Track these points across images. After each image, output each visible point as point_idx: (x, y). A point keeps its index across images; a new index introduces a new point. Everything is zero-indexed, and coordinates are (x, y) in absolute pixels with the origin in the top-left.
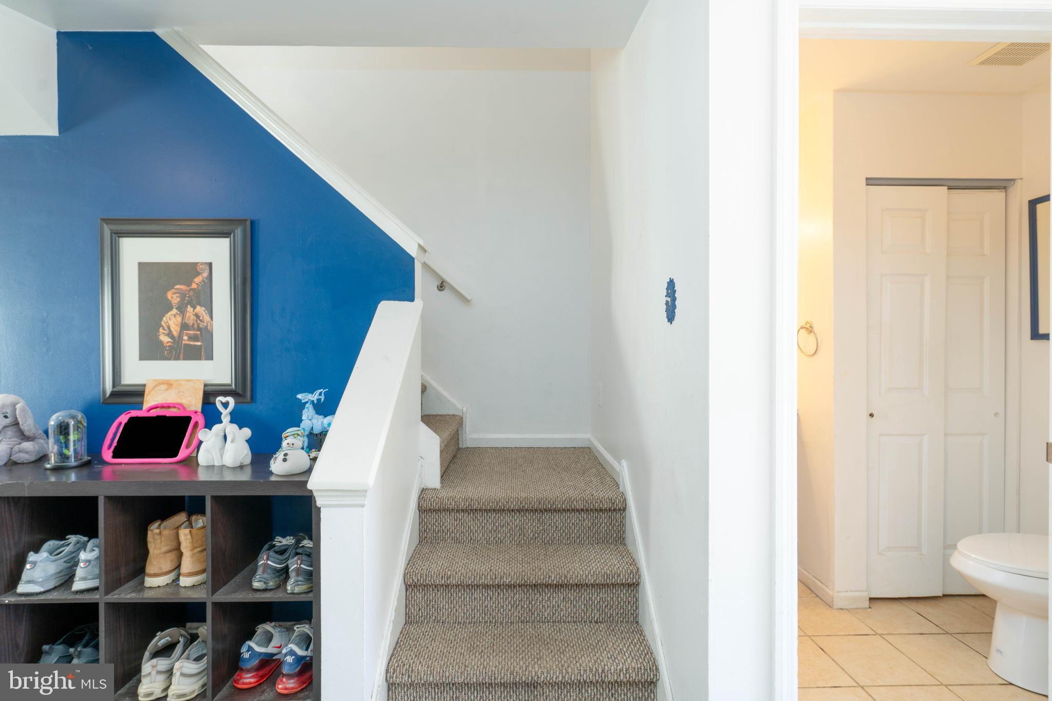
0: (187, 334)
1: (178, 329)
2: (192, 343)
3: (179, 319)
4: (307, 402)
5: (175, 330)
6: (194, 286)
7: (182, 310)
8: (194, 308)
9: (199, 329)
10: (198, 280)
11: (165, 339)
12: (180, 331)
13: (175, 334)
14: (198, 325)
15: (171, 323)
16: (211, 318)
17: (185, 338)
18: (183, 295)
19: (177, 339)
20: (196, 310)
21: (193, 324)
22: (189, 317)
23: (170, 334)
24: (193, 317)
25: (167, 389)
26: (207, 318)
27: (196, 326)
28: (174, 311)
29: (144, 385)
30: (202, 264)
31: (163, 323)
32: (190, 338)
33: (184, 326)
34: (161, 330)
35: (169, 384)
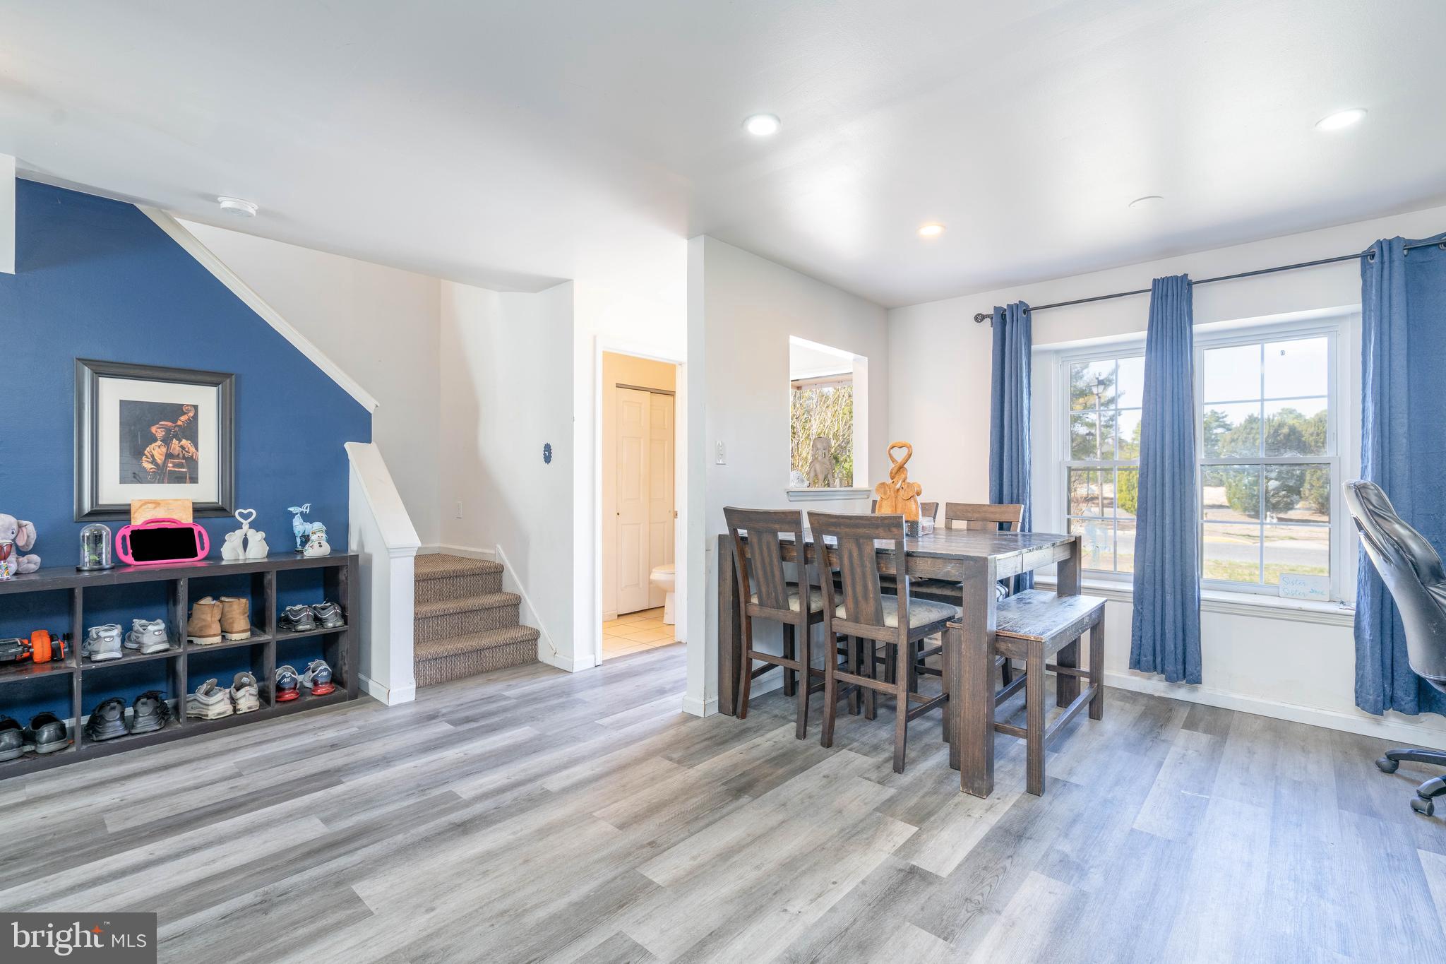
0: (172, 463)
1: (163, 458)
2: (177, 469)
3: (164, 450)
4: (297, 514)
5: (159, 458)
6: (179, 423)
7: (166, 441)
8: (180, 441)
9: (184, 458)
10: (184, 418)
11: (148, 466)
12: (165, 459)
13: (159, 462)
14: (184, 455)
15: (155, 453)
16: (197, 449)
17: (170, 465)
18: (168, 430)
19: (161, 466)
20: (181, 443)
21: (179, 454)
22: (174, 449)
23: (154, 461)
24: (178, 448)
25: (155, 508)
26: (192, 449)
27: (181, 456)
28: (159, 443)
29: (130, 505)
30: (188, 405)
31: (146, 452)
32: (175, 465)
33: (169, 456)
34: (144, 458)
35: (157, 504)
